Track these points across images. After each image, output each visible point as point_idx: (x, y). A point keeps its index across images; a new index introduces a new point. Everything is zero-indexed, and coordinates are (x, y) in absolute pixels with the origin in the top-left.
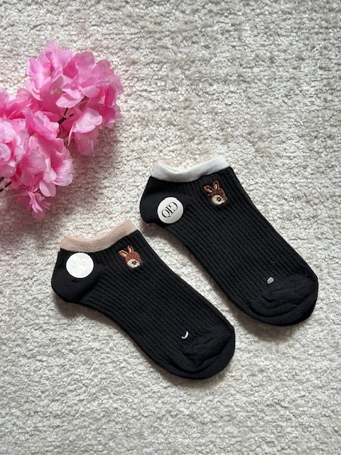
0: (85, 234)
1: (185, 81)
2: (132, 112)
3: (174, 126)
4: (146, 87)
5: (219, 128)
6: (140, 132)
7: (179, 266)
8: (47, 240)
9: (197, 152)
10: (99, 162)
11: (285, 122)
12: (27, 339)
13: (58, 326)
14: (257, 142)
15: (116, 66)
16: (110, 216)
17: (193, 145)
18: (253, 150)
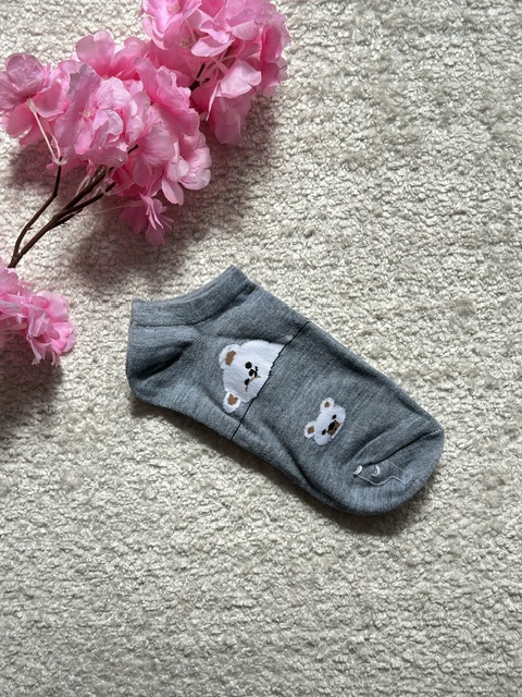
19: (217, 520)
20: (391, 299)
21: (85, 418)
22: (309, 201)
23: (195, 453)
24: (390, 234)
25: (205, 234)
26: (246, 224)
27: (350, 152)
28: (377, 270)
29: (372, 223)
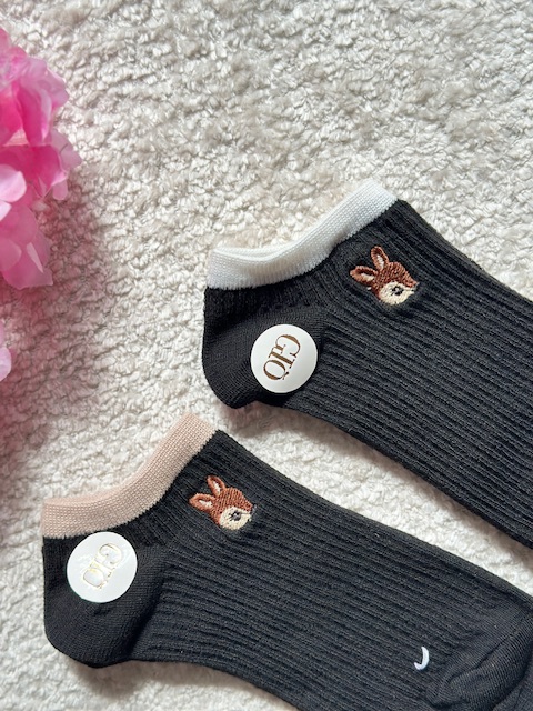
0: (95, 480)
1: (218, 25)
2: (115, 145)
3: (228, 143)
4: (126, 71)
5: (342, 112)
6: (149, 188)
7: (349, 485)
9: (305, 191)
10: (73, 293)
11: (503, 41)
14: (447, 116)
15: (37, 43)
16: (141, 417)
17: (289, 176)
18: (445, 139)
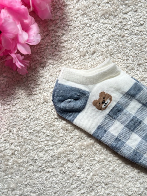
8: (33, 88)
12: (36, 160)
13: (55, 146)
19: (80, 190)
20: (137, 75)
21: (12, 158)
22: (90, 37)
23: (64, 162)
24: (130, 44)
25: (46, 64)
26: (63, 55)
27: (103, 10)
28: (128, 62)
29: (121, 41)
